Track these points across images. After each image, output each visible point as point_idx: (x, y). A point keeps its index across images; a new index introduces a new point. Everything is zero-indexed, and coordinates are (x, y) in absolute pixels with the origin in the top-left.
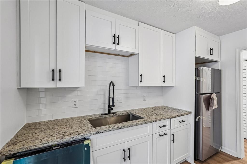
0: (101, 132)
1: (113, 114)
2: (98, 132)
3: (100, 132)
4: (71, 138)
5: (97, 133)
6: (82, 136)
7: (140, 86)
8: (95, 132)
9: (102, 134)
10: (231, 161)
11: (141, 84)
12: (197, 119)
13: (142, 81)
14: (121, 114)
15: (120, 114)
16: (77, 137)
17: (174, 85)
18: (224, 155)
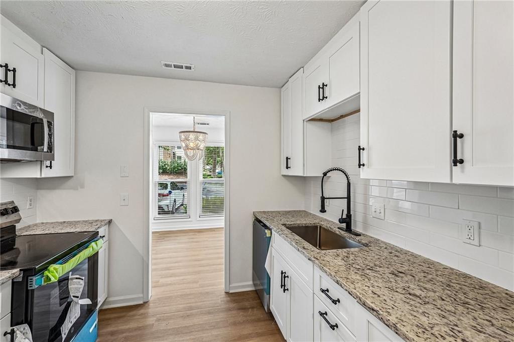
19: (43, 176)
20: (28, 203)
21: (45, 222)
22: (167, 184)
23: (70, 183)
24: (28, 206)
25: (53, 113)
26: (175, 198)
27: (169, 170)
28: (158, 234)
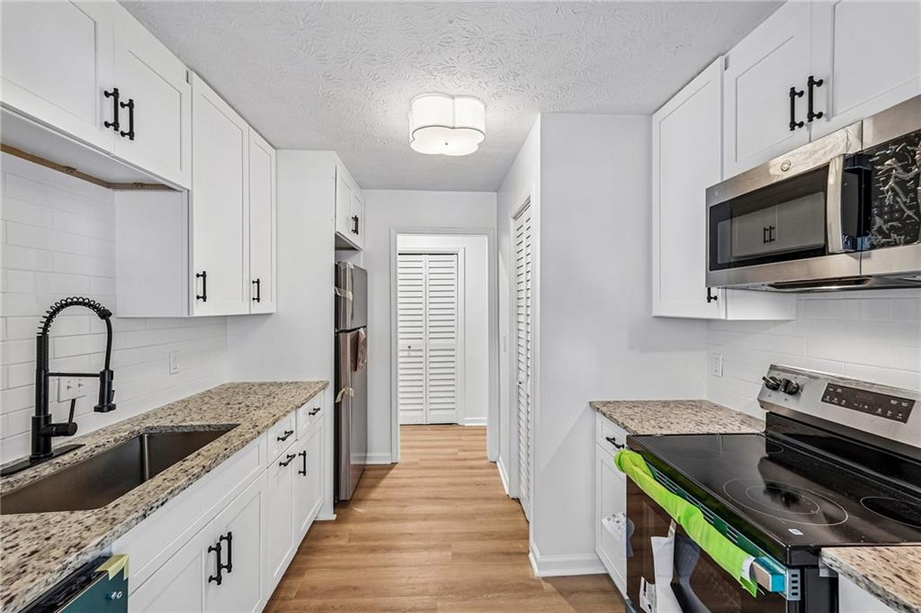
0: (160, 502)
1: (72, 454)
2: (152, 508)
3: (155, 505)
4: (55, 577)
5: (149, 512)
6: (97, 545)
7: (195, 315)
8: (141, 513)
9: (161, 509)
10: (386, 474)
11: (200, 309)
12: (339, 399)
13: (207, 295)
14: (108, 445)
15: (104, 445)
16: (80, 557)
17: (274, 311)
18: (374, 469)
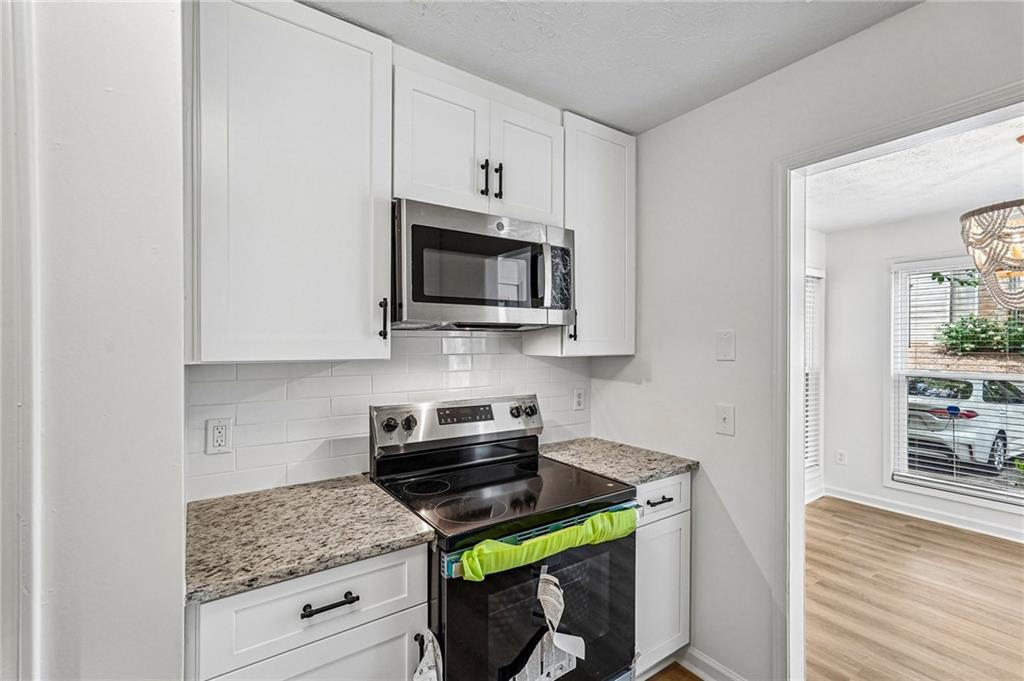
19: (564, 355)
20: (576, 399)
21: (599, 437)
22: (970, 385)
23: (630, 369)
24: (575, 406)
25: (573, 231)
26: (1004, 427)
27: (998, 343)
28: (903, 524)
